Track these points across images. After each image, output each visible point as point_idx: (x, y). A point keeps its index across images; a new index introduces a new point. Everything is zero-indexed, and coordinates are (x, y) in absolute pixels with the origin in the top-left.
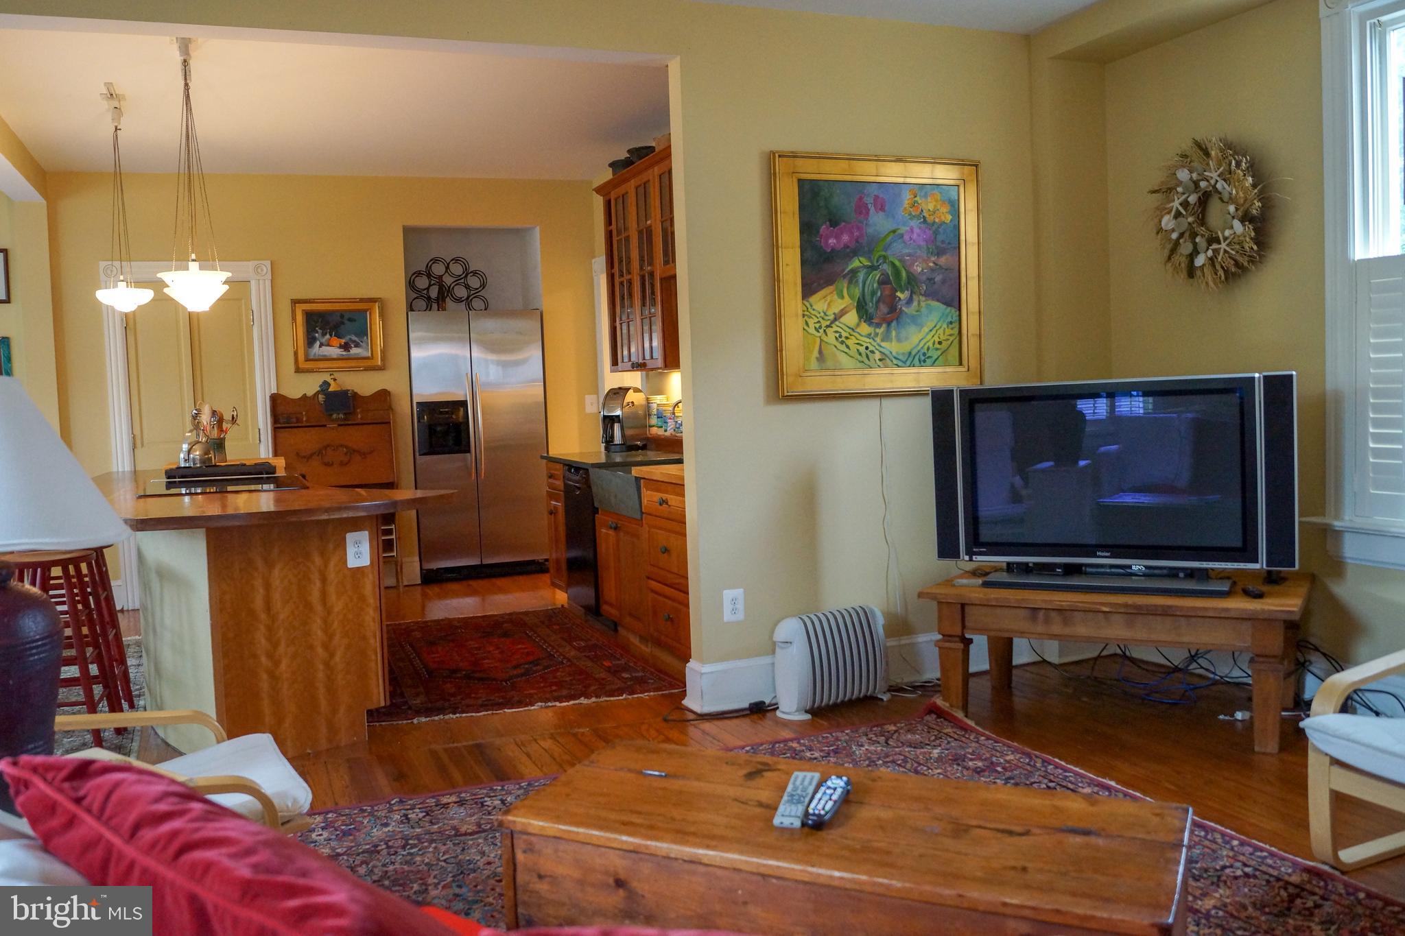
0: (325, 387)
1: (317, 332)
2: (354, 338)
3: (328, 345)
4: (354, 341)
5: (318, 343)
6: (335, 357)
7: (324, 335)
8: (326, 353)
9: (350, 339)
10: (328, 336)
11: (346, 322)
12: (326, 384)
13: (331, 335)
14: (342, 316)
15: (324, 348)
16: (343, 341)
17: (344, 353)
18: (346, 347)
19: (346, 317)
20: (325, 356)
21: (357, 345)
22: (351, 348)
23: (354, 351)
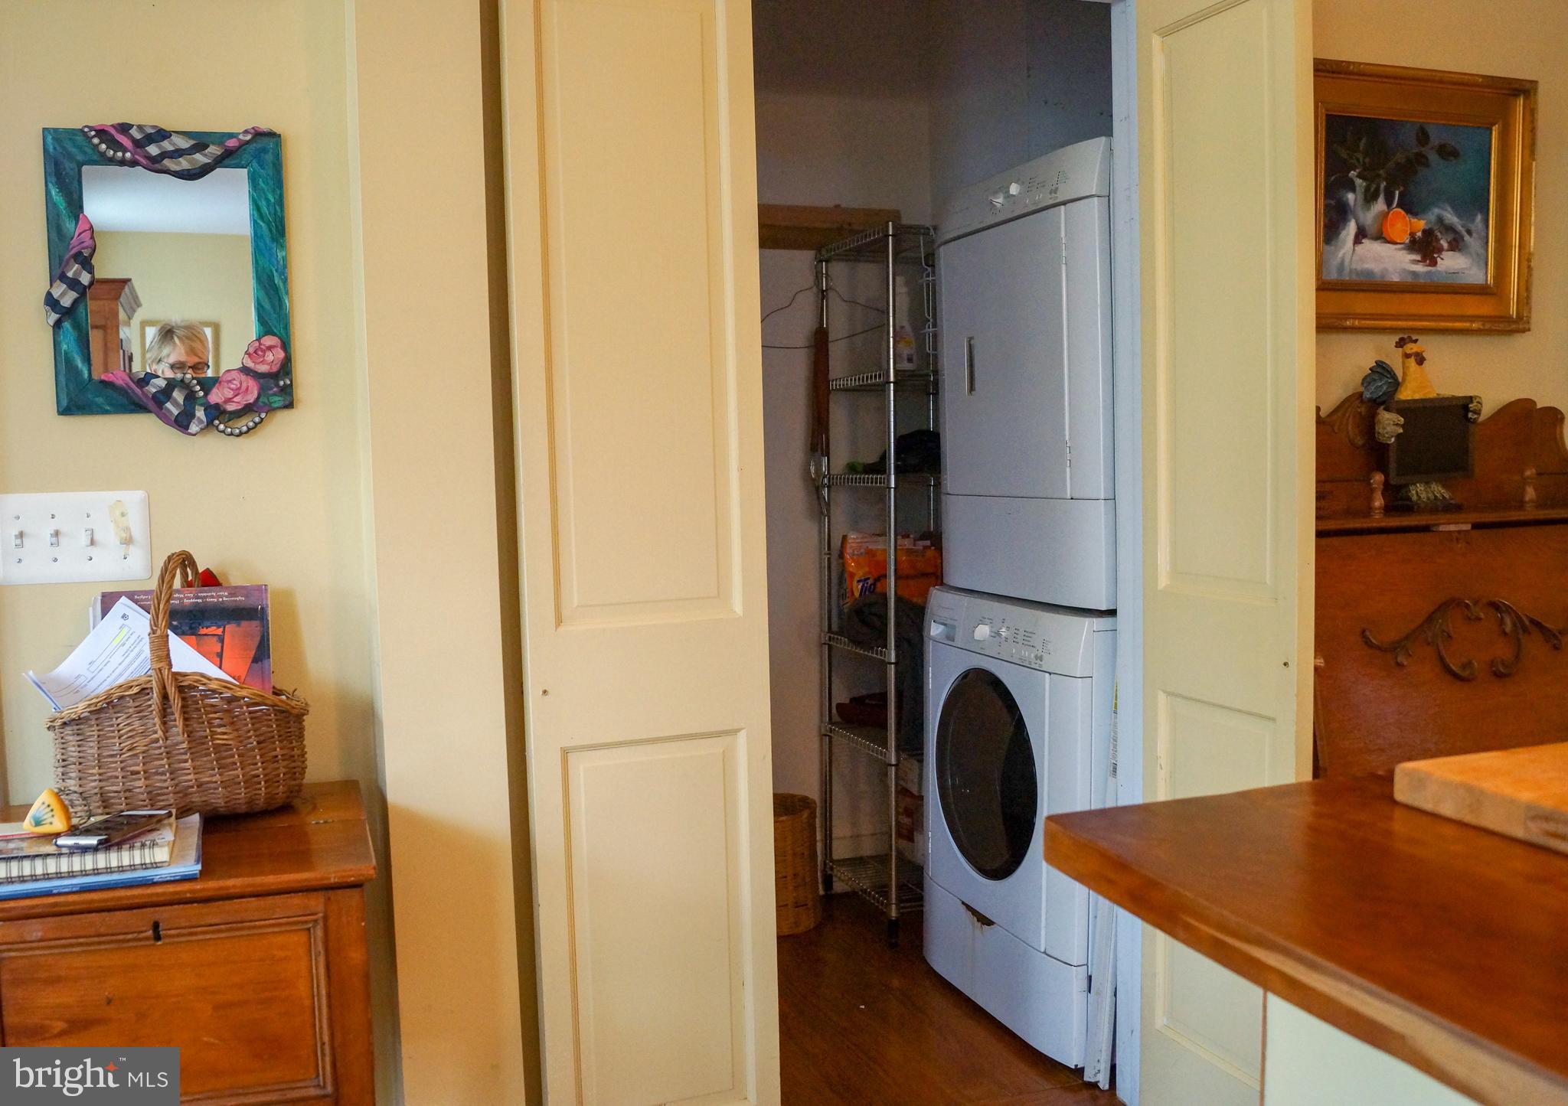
0: (1382, 386)
1: (1353, 190)
2: (1451, 218)
3: (1380, 237)
4: (1450, 229)
5: (1351, 228)
6: (1396, 278)
7: (1370, 198)
8: (1369, 266)
9: (1440, 220)
10: (1380, 205)
11: (1433, 157)
12: (1381, 370)
13: (1389, 203)
14: (1423, 136)
15: (1370, 247)
16: (1420, 224)
17: (1420, 268)
18: (1425, 247)
19: (1435, 139)
20: (1369, 273)
21: (1456, 245)
22: (1440, 250)
23: (1450, 263)
